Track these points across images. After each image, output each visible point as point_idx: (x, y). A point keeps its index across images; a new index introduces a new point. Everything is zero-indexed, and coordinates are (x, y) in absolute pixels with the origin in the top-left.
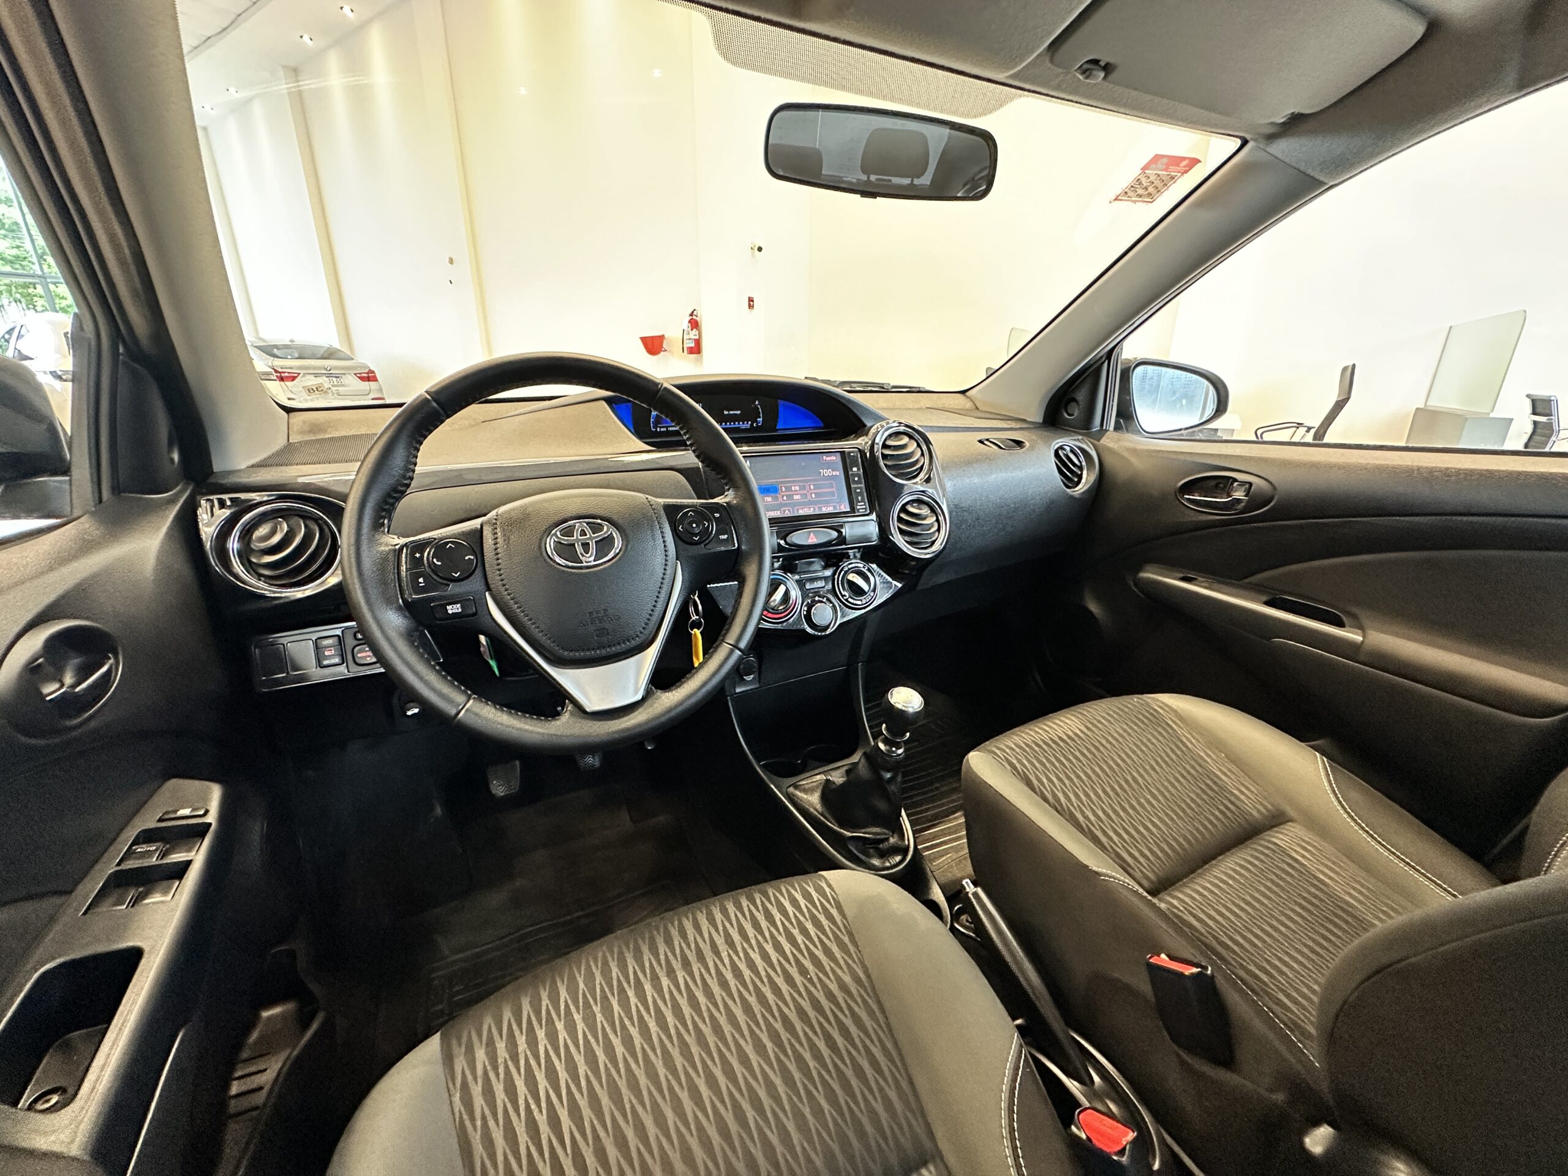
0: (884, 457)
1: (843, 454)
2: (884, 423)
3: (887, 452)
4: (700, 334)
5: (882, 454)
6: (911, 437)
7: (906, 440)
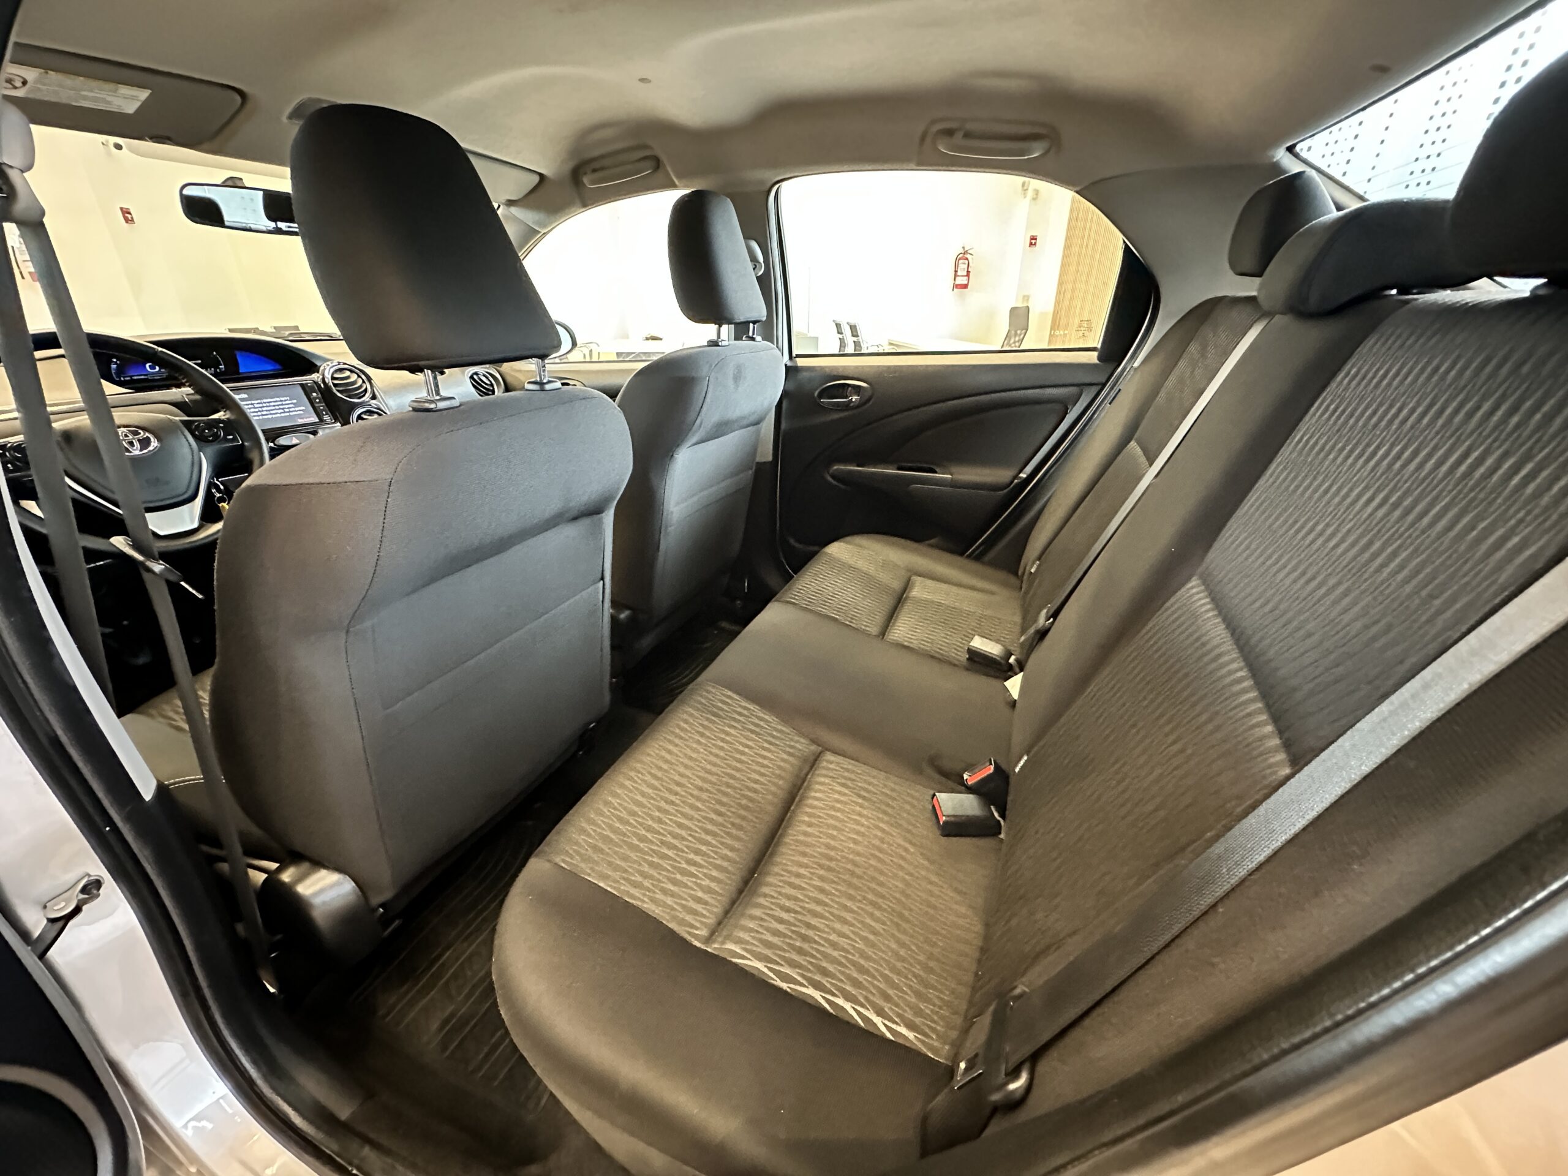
0: (335, 385)
1: (303, 386)
2: (329, 363)
3: (336, 382)
5: (334, 384)
6: (352, 371)
7: (348, 373)
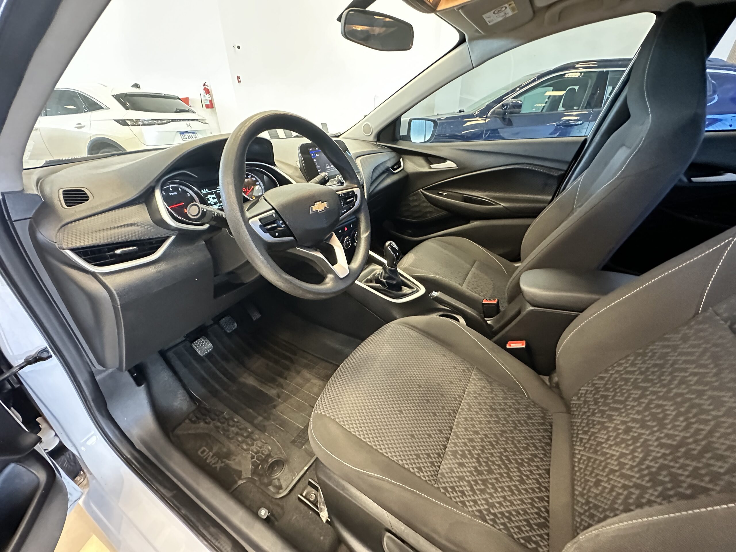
4: (212, 97)
